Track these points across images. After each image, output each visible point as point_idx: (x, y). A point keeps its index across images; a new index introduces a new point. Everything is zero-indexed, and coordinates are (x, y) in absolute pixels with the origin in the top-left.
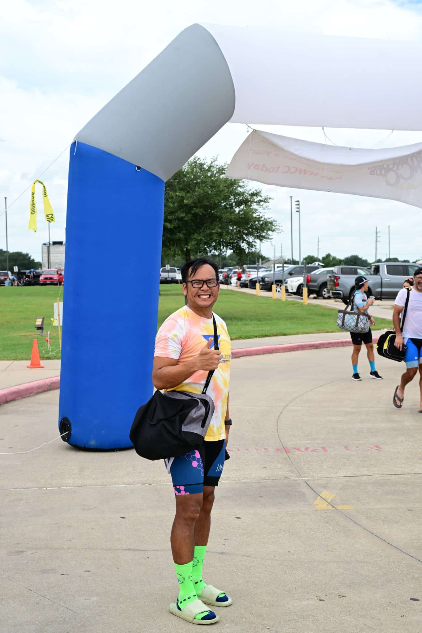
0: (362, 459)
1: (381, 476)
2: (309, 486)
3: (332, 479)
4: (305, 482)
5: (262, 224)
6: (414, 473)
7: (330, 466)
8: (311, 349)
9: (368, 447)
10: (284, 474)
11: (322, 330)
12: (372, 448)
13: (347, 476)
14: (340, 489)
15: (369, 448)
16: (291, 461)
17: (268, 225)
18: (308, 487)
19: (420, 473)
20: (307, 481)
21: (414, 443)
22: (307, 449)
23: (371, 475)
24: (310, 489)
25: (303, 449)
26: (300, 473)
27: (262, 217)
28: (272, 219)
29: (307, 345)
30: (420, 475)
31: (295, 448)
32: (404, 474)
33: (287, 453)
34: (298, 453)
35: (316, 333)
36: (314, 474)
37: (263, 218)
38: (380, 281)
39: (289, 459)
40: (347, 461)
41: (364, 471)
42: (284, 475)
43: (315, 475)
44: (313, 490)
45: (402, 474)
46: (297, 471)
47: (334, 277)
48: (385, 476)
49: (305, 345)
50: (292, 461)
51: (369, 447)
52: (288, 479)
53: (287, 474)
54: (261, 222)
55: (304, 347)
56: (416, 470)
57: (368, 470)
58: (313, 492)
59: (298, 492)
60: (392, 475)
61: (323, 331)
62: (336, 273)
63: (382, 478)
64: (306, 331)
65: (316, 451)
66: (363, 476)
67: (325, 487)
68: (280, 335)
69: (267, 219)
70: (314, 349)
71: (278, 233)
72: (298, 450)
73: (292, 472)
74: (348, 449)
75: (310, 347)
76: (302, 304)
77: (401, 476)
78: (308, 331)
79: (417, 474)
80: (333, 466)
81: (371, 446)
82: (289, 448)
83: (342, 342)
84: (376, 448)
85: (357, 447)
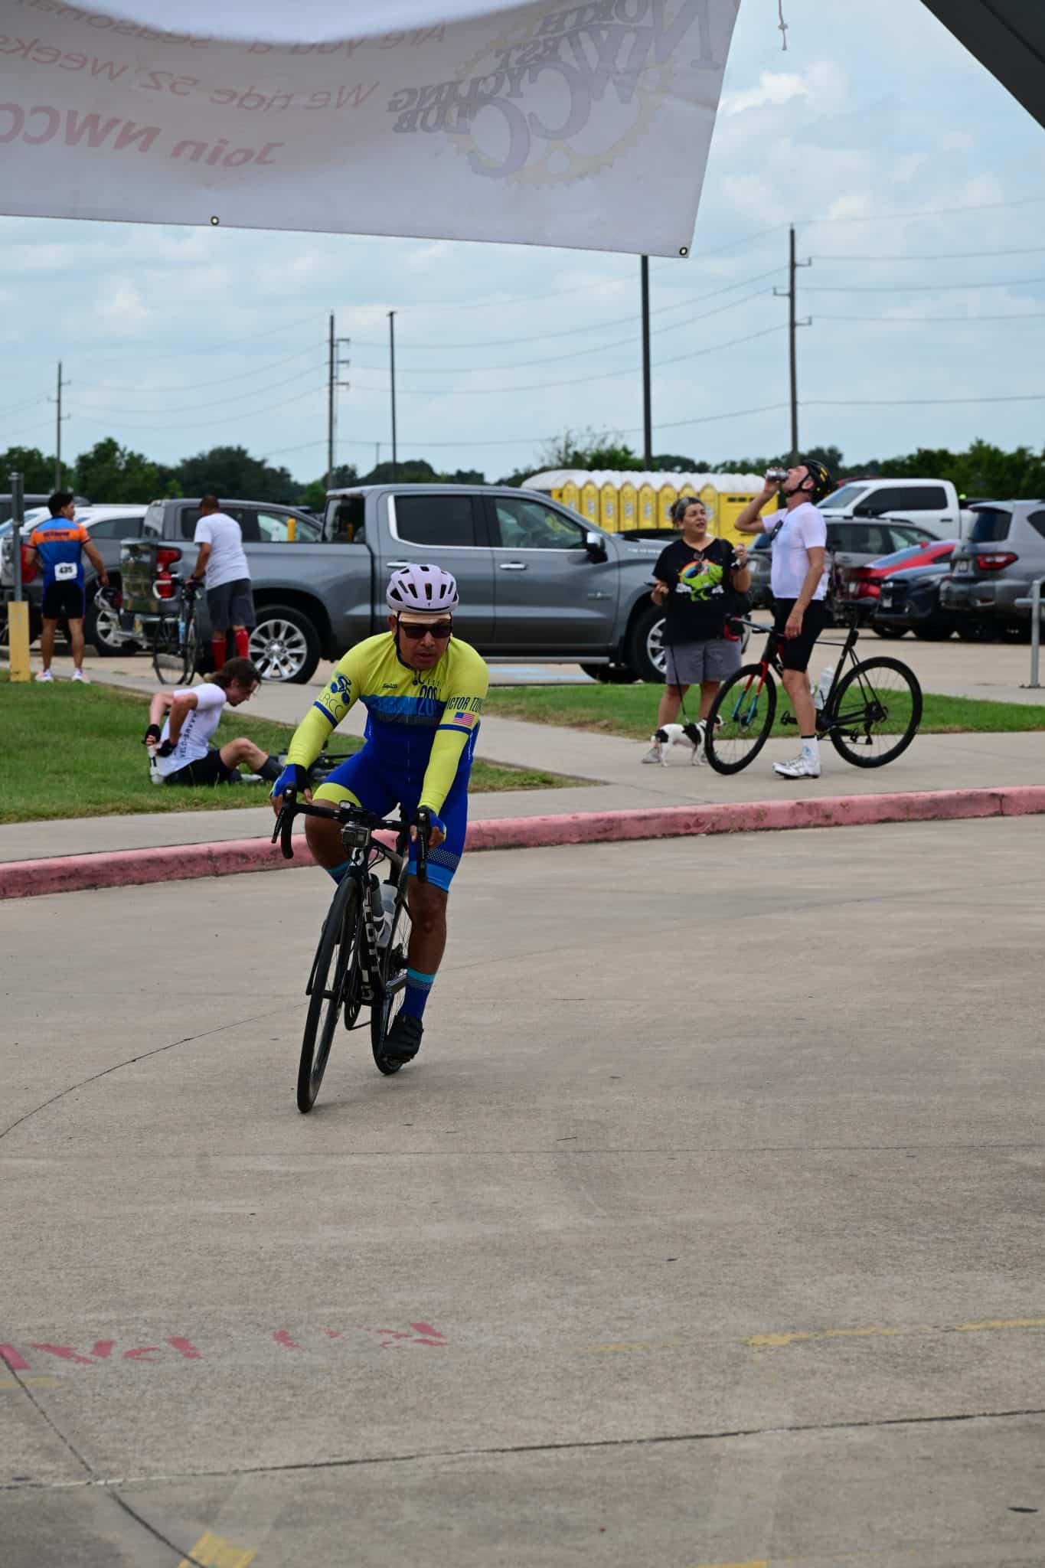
0: (362, 1386)
1: (456, 1457)
2: (131, 1513)
3: (234, 1478)
4: (114, 1496)
6: (601, 1438)
7: (218, 1422)
8: (67, 890)
9: (380, 1331)
10: (14, 1465)
11: (113, 801)
12: (398, 1336)
13: (303, 1461)
14: (278, 1524)
15: (388, 1337)
16: (36, 1405)
18: (132, 1519)
19: (626, 1438)
20: (119, 1495)
21: (587, 1308)
22: (102, 1348)
23: (411, 1458)
24: (137, 1523)
25: (86, 1349)
26: (85, 1458)
29: (49, 870)
30: (627, 1448)
31: (48, 1347)
32: (558, 1447)
33: (11, 1368)
34: (63, 1366)
35: (82, 815)
36: (147, 1462)
38: (368, 567)
39: (25, 1395)
40: (295, 1395)
41: (377, 1439)
42: (12, 1471)
43: (154, 1465)
44: (154, 1532)
45: (549, 1447)
46: (71, 1448)
47: (154, 553)
48: (475, 1459)
49: (34, 871)
50: (43, 1406)
51: (390, 1332)
52: (32, 1486)
53: (27, 1462)
55: (35, 881)
56: (610, 1424)
57: (393, 1435)
58: (153, 1540)
59: (86, 1543)
60: (504, 1454)
61: (118, 804)
62: (156, 533)
63: (458, 1467)
64: (34, 805)
65: (143, 1355)
66: (376, 1460)
67: (207, 1515)
70: (78, 889)
72: (65, 1353)
73: (51, 1453)
74: (291, 1344)
75: (62, 878)
76: (8, 680)
77: (545, 1453)
78: (46, 807)
79: (616, 1443)
80: (234, 1421)
81: (393, 1328)
82: (18, 1346)
83: (210, 856)
84: (419, 1336)
85: (332, 1335)
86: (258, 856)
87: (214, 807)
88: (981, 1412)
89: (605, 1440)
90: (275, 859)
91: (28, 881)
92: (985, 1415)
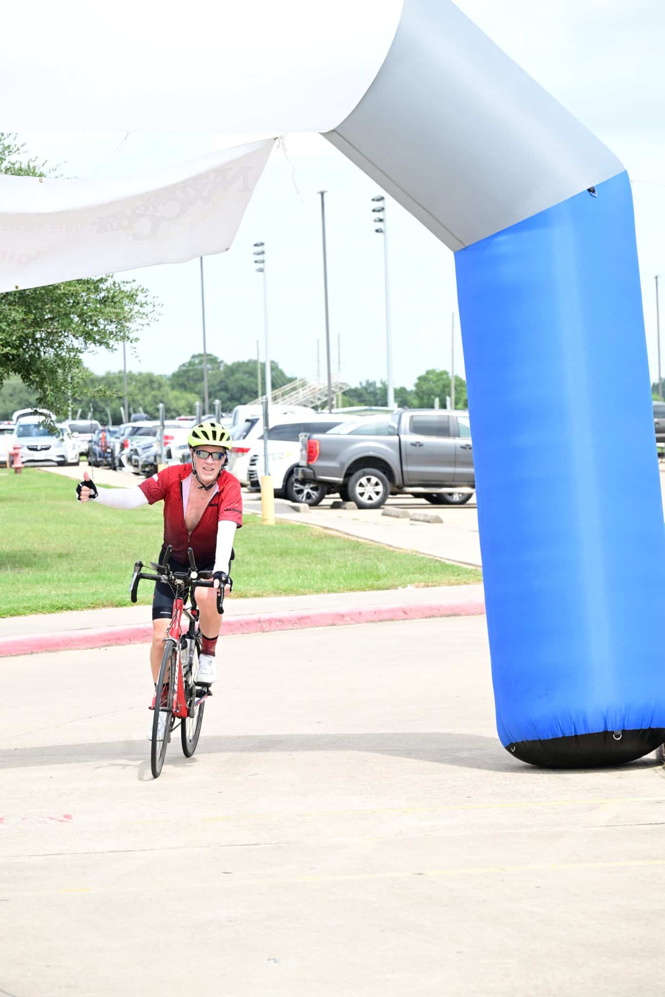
5: (103, 301)
9: (46, 818)
15: (48, 820)
17: (119, 302)
27: (101, 280)
28: (134, 286)
37: (110, 281)
51: (50, 817)
54: (102, 295)
68: (104, 606)
69: (119, 285)
71: (143, 325)
81: (55, 816)
84: (62, 818)
85: (24, 819)
86: (290, 621)
87: (290, 595)
88: (265, 843)
89: (87, 852)
90: (301, 623)
91: (145, 634)
92: (266, 844)
